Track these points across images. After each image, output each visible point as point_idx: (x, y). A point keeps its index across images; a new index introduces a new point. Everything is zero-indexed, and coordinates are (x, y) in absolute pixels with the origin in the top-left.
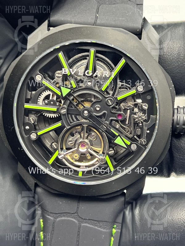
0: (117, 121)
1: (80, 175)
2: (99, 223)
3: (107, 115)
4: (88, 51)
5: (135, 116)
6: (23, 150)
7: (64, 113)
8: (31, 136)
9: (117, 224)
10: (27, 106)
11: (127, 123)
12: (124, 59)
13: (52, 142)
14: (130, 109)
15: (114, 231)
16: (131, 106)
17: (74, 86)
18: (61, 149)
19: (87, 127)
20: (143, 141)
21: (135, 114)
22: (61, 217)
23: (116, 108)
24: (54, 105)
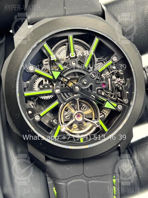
0: (102, 89)
1: (82, 141)
2: (102, 177)
3: (94, 86)
5: (115, 82)
6: (33, 131)
7: (59, 93)
8: (35, 118)
11: (110, 89)
12: (97, 38)
14: (110, 78)
15: (114, 181)
17: (62, 69)
19: (79, 100)
20: (126, 101)
21: (114, 80)
22: (71, 180)
24: (49, 88)
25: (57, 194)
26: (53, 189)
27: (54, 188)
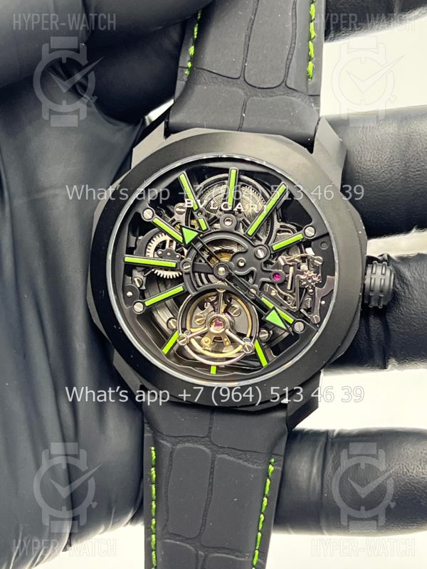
0: (273, 284)
1: (213, 370)
2: (245, 454)
3: (256, 274)
4: (226, 171)
5: (302, 277)
6: (122, 330)
7: (187, 271)
8: (135, 306)
9: (276, 458)
10: (129, 259)
11: (289, 288)
12: (283, 185)
13: (168, 318)
14: (293, 266)
15: (271, 468)
16: (296, 260)
17: (204, 227)
18: (182, 329)
19: (223, 293)
20: (315, 317)
21: (302, 273)
22: (184, 443)
23: (272, 264)
24: (173, 257)
25: (156, 459)
26: (151, 450)
27: (153, 448)
